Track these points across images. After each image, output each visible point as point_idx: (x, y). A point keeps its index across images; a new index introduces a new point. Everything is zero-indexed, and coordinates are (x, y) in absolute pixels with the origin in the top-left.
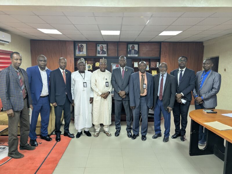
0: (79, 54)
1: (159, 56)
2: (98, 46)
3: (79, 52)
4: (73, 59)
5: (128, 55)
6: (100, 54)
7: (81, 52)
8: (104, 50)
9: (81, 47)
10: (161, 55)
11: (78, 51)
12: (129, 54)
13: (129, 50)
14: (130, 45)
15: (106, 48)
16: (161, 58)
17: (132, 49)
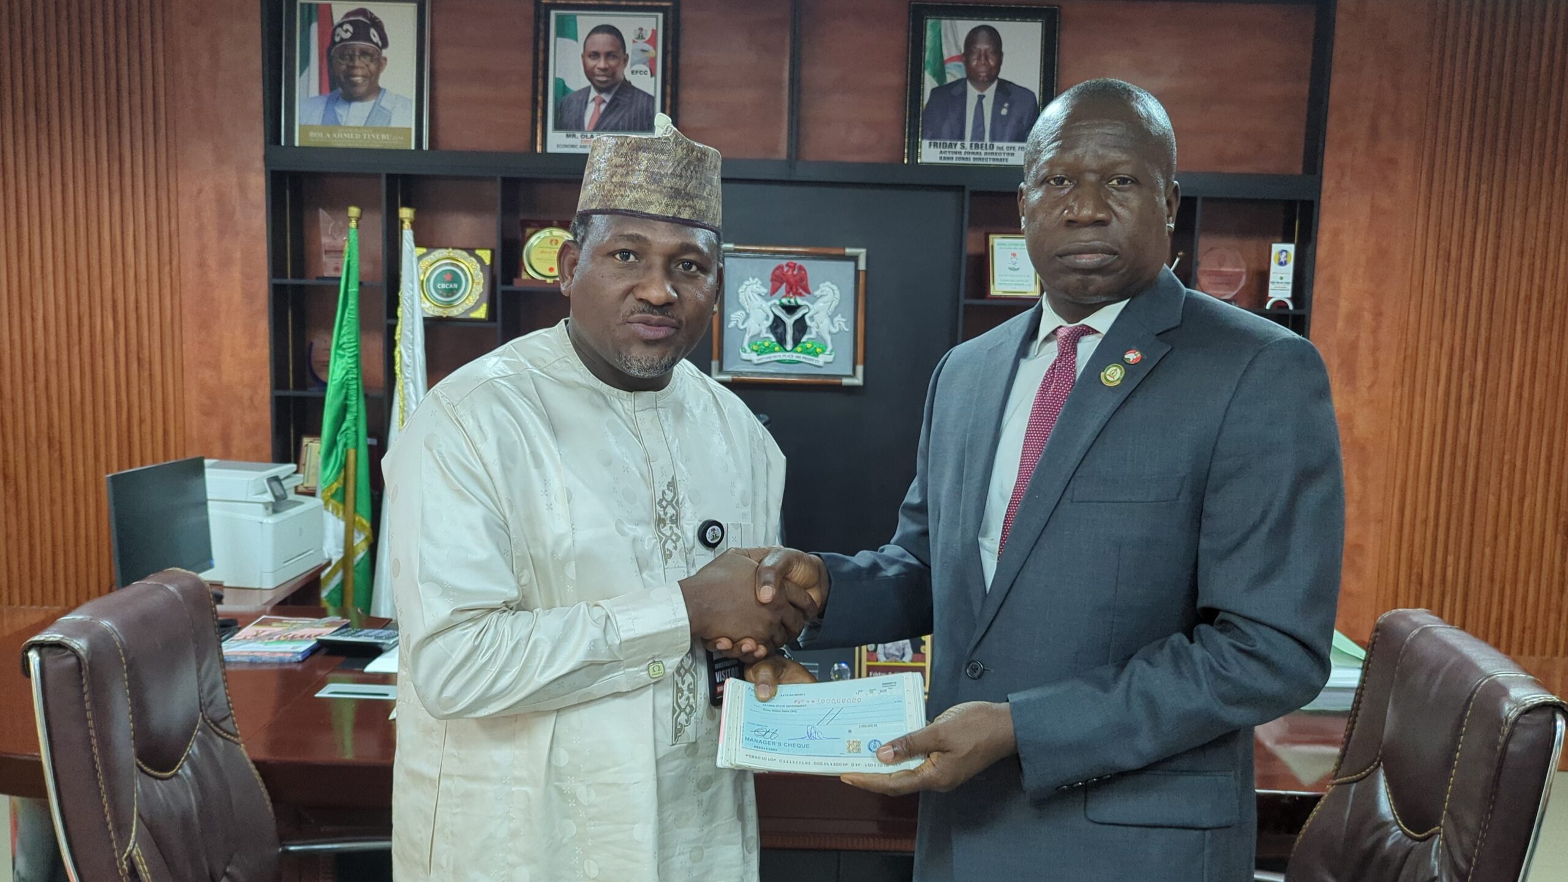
0: (331, 121)
1: (1298, 169)
2: (560, 33)
3: (332, 102)
4: (258, 183)
5: (915, 148)
6: (579, 126)
7: (356, 106)
8: (626, 86)
9: (362, 44)
10: (1330, 160)
11: (314, 90)
12: (935, 136)
13: (929, 83)
14: (946, 23)
15: (652, 63)
16: (1327, 184)
17: (972, 75)
